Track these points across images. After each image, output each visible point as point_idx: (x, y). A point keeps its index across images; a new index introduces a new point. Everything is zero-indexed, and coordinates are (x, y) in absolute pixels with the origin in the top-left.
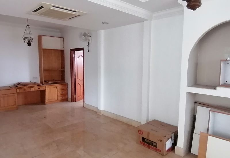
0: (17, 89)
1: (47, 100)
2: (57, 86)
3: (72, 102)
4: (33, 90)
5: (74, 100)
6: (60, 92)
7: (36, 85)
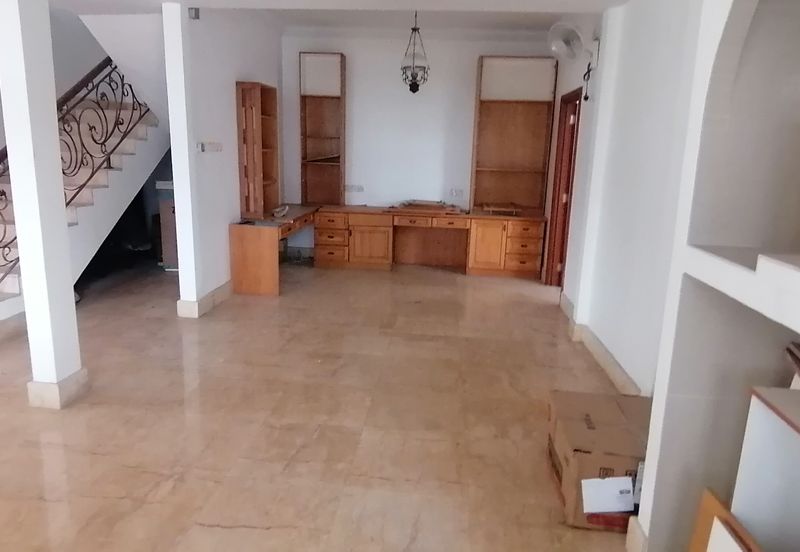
0: (393, 216)
1: (471, 263)
2: (506, 223)
3: (546, 284)
4: (435, 225)
5: (555, 278)
6: (517, 246)
7: (443, 212)
